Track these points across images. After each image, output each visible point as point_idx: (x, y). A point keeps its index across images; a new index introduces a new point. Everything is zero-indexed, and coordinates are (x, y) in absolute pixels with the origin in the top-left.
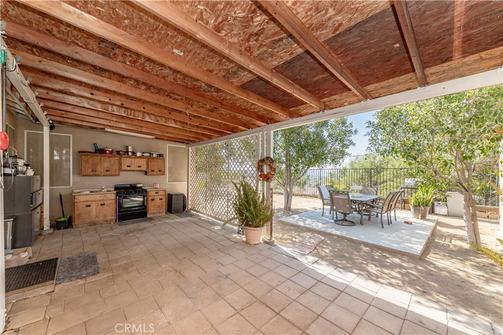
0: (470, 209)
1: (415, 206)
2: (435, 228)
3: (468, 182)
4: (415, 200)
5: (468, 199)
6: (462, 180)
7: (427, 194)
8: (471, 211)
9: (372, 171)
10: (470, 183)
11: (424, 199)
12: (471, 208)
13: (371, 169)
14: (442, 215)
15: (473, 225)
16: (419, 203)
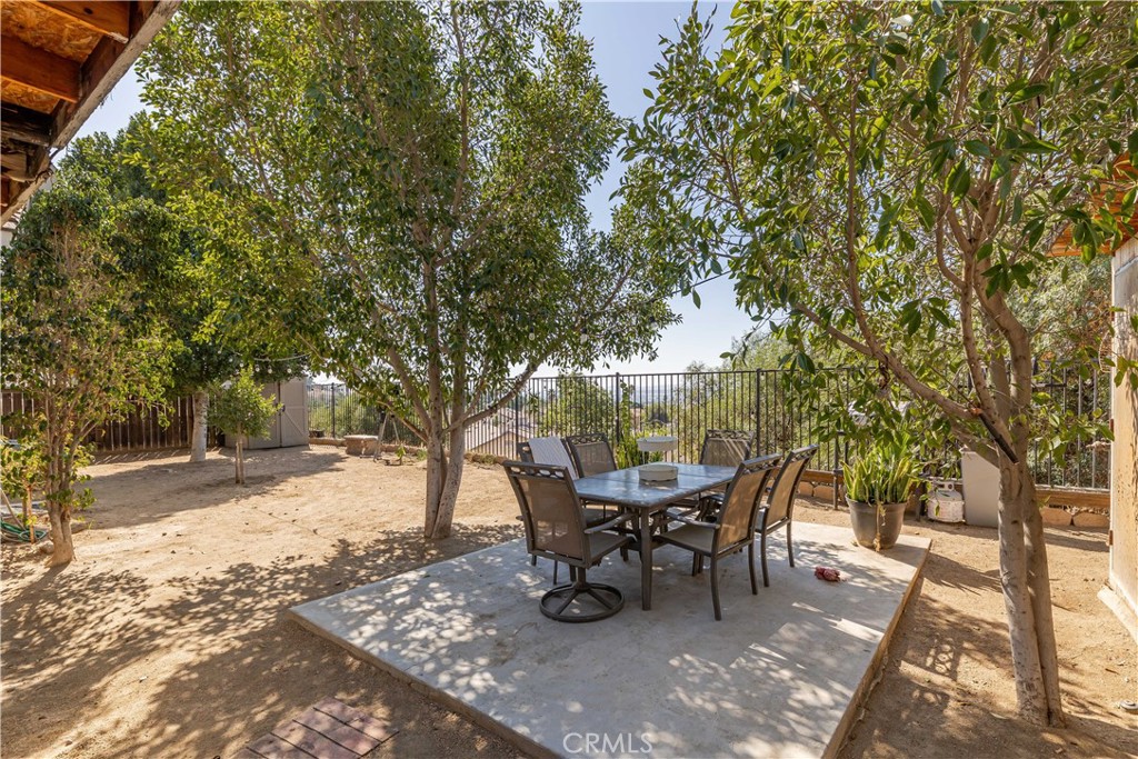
0: (1021, 534)
1: (860, 503)
2: (916, 585)
3: (1014, 412)
4: (860, 482)
5: (1016, 491)
6: (994, 404)
7: (897, 458)
8: (1026, 541)
9: (762, 378)
10: (1023, 418)
11: (887, 475)
12: (1026, 528)
13: (759, 371)
14: (948, 524)
15: (1032, 599)
16: (872, 491)
